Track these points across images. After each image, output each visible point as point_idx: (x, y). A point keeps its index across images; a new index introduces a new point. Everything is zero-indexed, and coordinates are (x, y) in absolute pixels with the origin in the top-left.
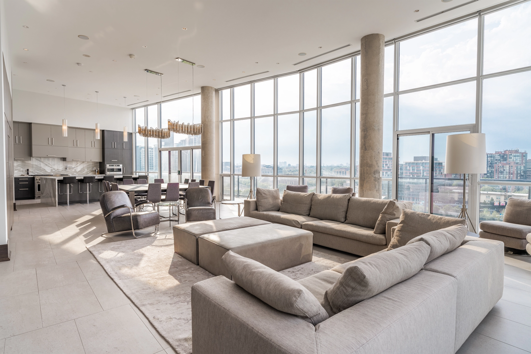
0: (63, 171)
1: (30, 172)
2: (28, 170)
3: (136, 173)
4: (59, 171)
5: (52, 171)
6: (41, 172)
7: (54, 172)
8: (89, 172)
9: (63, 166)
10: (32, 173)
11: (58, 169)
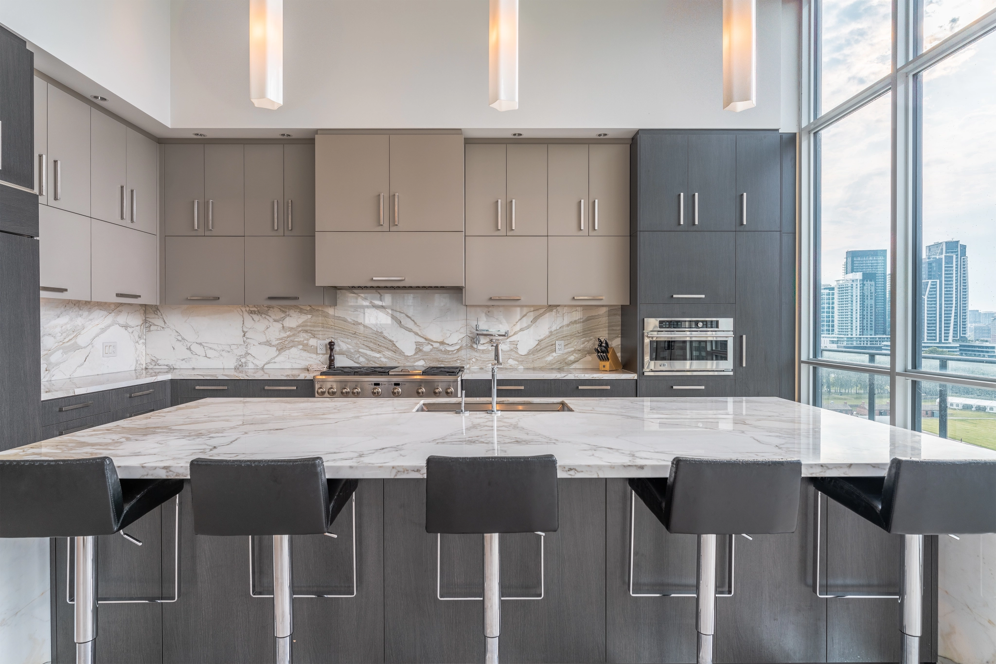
0: (463, 353)
1: (342, 353)
2: (331, 345)
3: (815, 369)
4: (447, 352)
5: (420, 350)
6: (379, 352)
7: (426, 354)
8: (572, 358)
9: (463, 330)
10: (350, 357)
11: (442, 343)
